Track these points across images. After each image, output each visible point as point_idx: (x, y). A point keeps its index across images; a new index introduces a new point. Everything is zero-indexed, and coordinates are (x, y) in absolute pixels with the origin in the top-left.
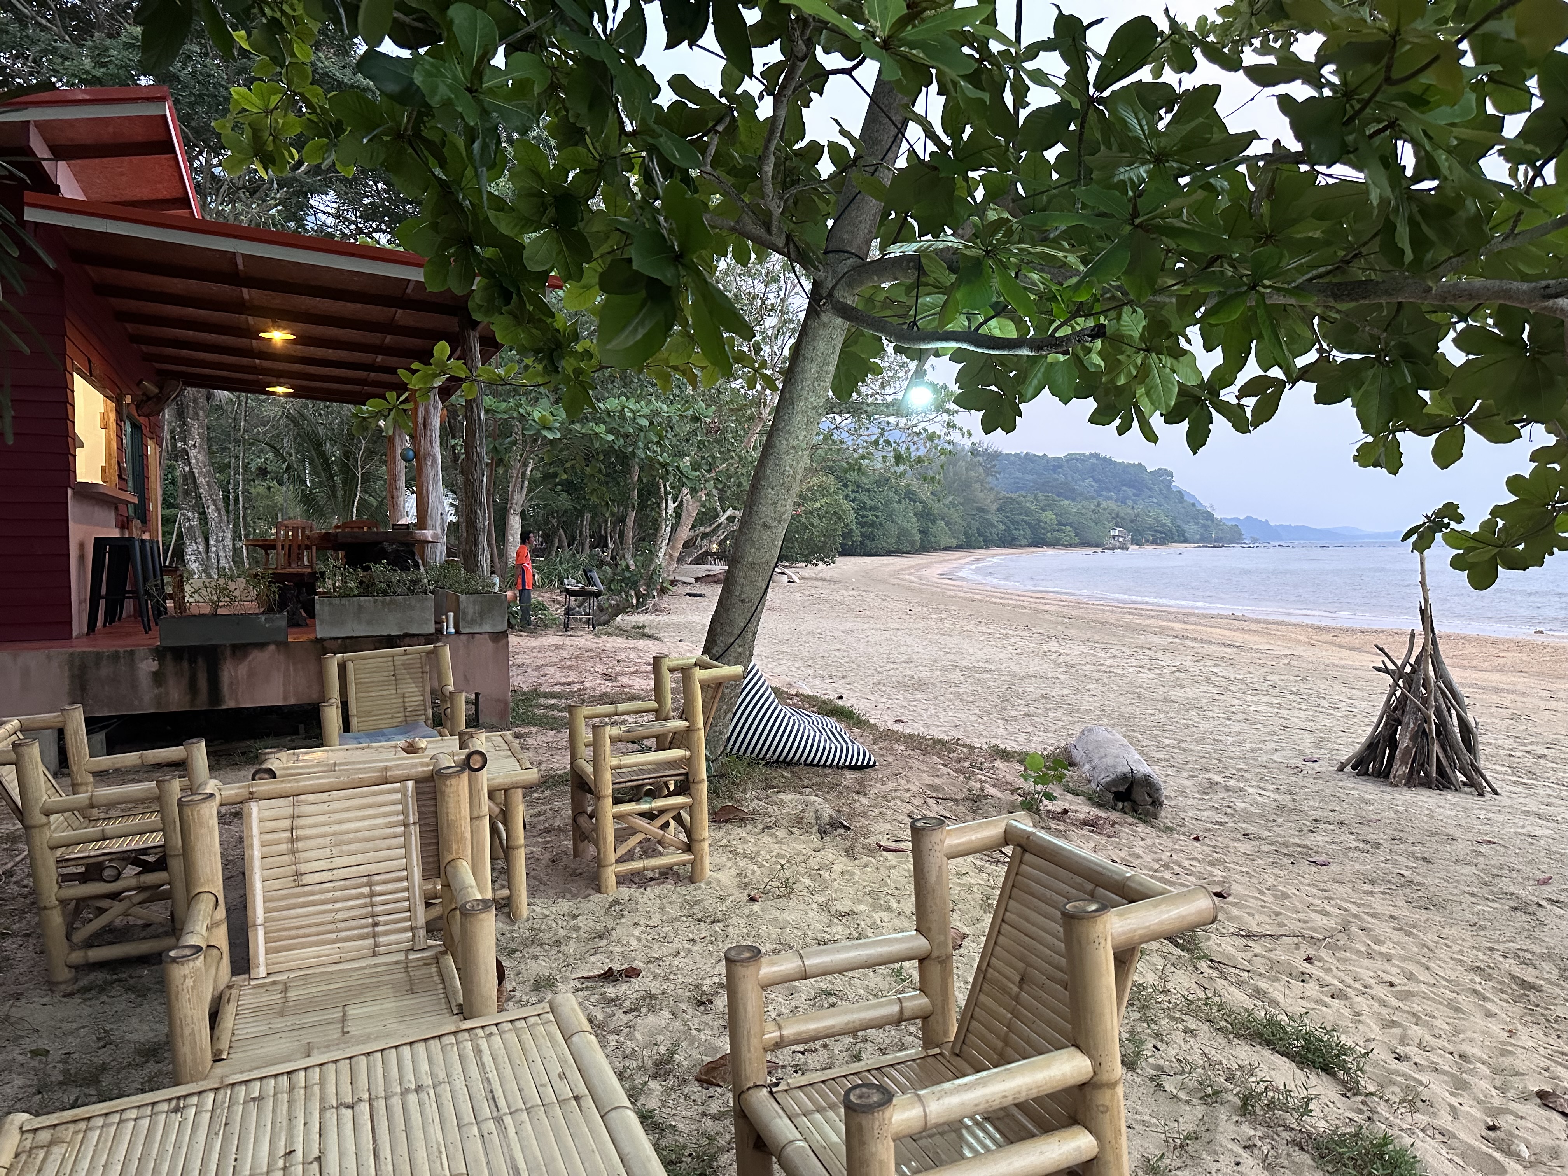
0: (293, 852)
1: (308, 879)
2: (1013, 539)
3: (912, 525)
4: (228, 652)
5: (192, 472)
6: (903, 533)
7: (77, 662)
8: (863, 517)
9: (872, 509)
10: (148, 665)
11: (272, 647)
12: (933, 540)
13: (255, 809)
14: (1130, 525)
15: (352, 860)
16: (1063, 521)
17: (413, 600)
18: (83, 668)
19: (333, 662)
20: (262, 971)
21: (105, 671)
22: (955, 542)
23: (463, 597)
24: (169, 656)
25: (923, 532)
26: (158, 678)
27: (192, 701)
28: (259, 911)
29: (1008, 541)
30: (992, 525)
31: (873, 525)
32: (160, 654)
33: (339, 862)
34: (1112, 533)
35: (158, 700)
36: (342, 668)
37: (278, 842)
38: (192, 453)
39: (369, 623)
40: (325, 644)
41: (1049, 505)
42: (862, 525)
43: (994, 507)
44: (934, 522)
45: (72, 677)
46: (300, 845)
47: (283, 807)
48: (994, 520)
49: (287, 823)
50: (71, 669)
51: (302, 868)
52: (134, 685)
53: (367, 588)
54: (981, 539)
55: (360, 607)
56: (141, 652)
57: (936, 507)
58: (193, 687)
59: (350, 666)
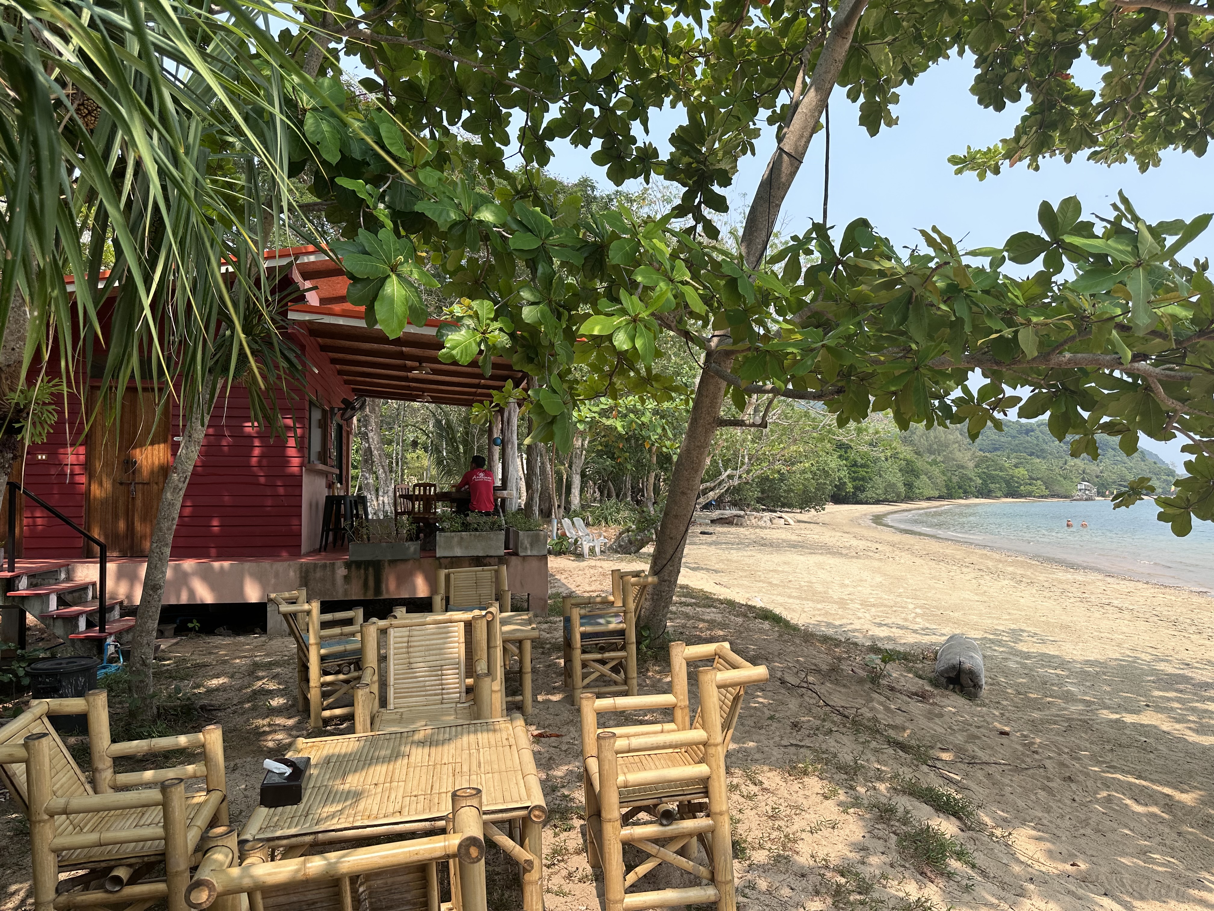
0: (408, 653)
1: (414, 665)
2: (990, 491)
3: (897, 479)
4: (386, 564)
5: (370, 448)
6: (890, 486)
7: (304, 569)
8: (854, 472)
9: (862, 466)
10: (341, 572)
11: (411, 562)
12: (917, 491)
13: (392, 632)
14: (1096, 480)
15: (434, 658)
16: (1034, 476)
17: (492, 534)
18: (307, 572)
19: (443, 573)
20: (392, 707)
21: (319, 574)
22: (937, 494)
23: (521, 533)
24: (353, 566)
25: (909, 486)
26: (347, 578)
27: (365, 594)
28: (391, 680)
29: (985, 493)
30: (971, 479)
31: (863, 479)
32: (348, 565)
33: (428, 658)
34: (1079, 487)
35: (346, 592)
36: (447, 577)
37: (402, 648)
38: (371, 435)
39: (467, 548)
40: (442, 560)
41: (1021, 463)
42: (854, 479)
43: (971, 464)
44: (917, 477)
45: (301, 577)
46: (411, 650)
47: (404, 631)
48: (971, 475)
49: (406, 639)
50: (301, 572)
51: (412, 660)
52: (334, 583)
53: (466, 527)
54: (961, 491)
55: (462, 538)
56: (339, 563)
57: (919, 464)
58: (366, 585)
59: (452, 576)
